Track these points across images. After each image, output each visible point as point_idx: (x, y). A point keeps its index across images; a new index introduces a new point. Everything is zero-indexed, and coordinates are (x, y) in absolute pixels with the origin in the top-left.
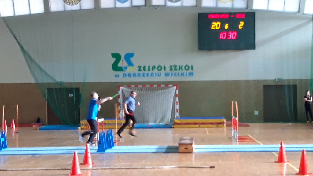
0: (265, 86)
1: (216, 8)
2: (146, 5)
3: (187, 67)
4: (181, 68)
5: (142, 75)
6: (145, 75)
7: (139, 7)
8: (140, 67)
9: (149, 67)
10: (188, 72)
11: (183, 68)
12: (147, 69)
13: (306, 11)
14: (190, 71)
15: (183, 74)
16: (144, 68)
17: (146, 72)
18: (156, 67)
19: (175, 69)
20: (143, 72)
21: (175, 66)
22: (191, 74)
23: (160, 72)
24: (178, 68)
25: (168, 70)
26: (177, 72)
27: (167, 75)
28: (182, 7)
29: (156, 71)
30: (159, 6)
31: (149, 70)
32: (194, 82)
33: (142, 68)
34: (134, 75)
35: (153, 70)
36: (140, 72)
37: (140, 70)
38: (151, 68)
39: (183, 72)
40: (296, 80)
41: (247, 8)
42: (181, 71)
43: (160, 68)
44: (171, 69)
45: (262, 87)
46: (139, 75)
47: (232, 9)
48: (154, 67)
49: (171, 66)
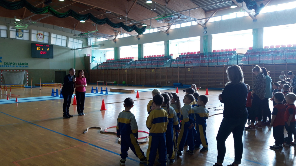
0: (55, 72)
1: (37, 42)
2: (7, 37)
3: (26, 64)
4: (23, 64)
5: (6, 66)
6: (7, 66)
7: (4, 38)
8: (5, 63)
9: (9, 63)
10: (26, 66)
11: (24, 64)
12: (8, 64)
13: (69, 47)
14: (27, 65)
15: (24, 66)
16: (7, 63)
17: (8, 65)
18: (12, 63)
19: (21, 64)
20: (6, 65)
21: (21, 63)
22: (28, 67)
23: (14, 65)
24: (22, 64)
25: (17, 65)
26: (21, 65)
27: (17, 66)
28: (23, 40)
29: (12, 65)
30: (13, 38)
31: (9, 64)
32: (29, 69)
33: (6, 63)
34: (2, 66)
35: (11, 64)
36: (5, 65)
37: (5, 64)
38: (10, 63)
39: (24, 65)
40: (66, 70)
41: (49, 43)
42: (23, 65)
43: (14, 64)
44: (19, 64)
45: (54, 72)
46: (5, 66)
47: (43, 43)
48: (11, 63)
49: (19, 63)
